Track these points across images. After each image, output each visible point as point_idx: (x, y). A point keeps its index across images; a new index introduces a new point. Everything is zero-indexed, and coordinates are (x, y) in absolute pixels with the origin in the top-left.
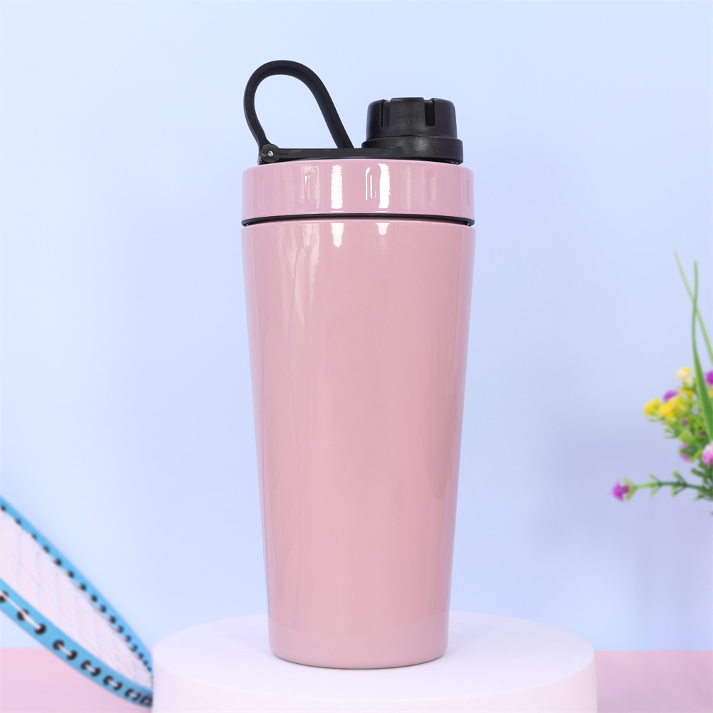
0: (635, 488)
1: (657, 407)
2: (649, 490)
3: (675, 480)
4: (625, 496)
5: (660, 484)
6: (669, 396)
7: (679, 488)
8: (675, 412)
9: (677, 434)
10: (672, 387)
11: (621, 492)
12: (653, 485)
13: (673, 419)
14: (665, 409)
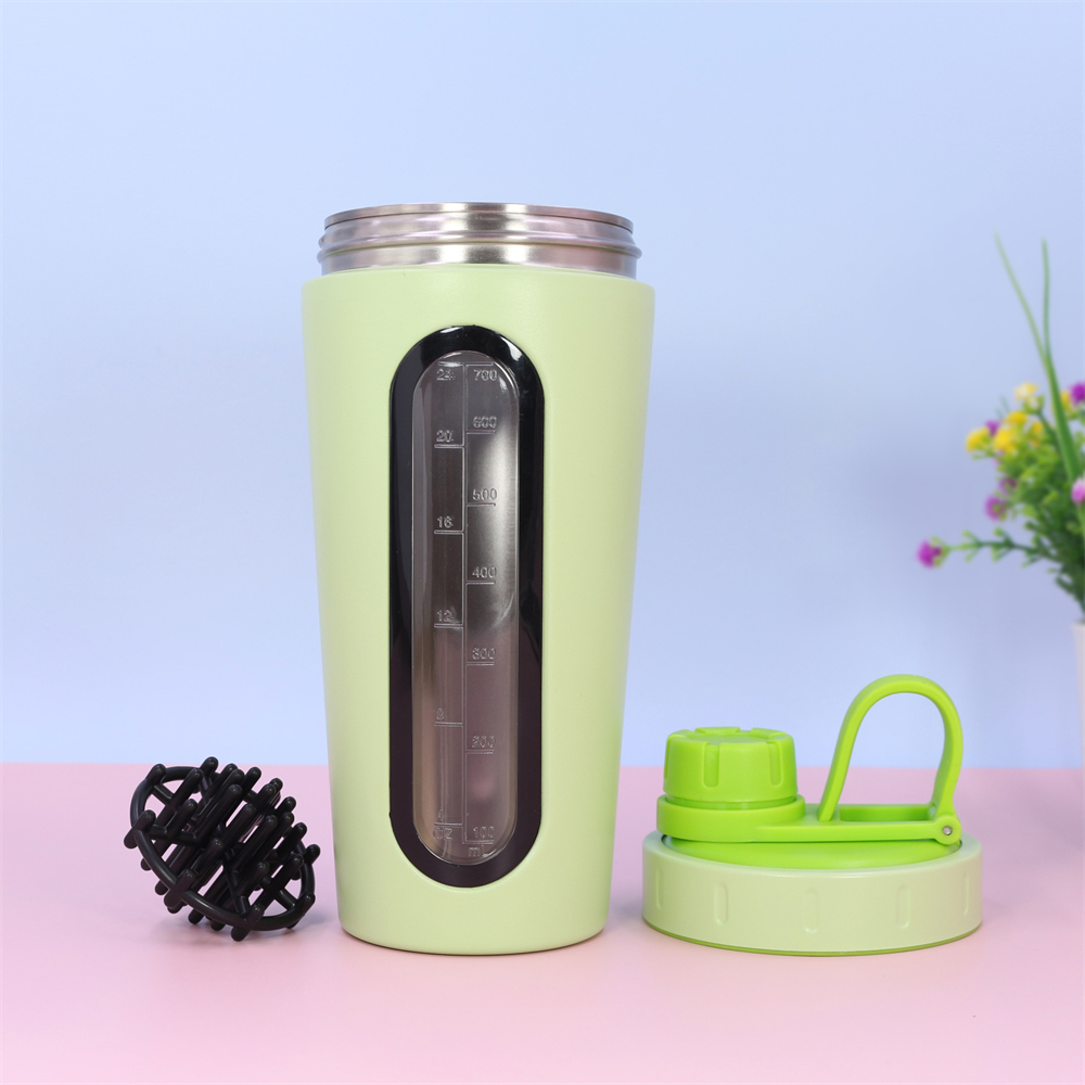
0: (947, 550)
3: (999, 539)
4: (935, 561)
5: (979, 545)
7: (1003, 550)
11: (929, 555)
12: (969, 547)
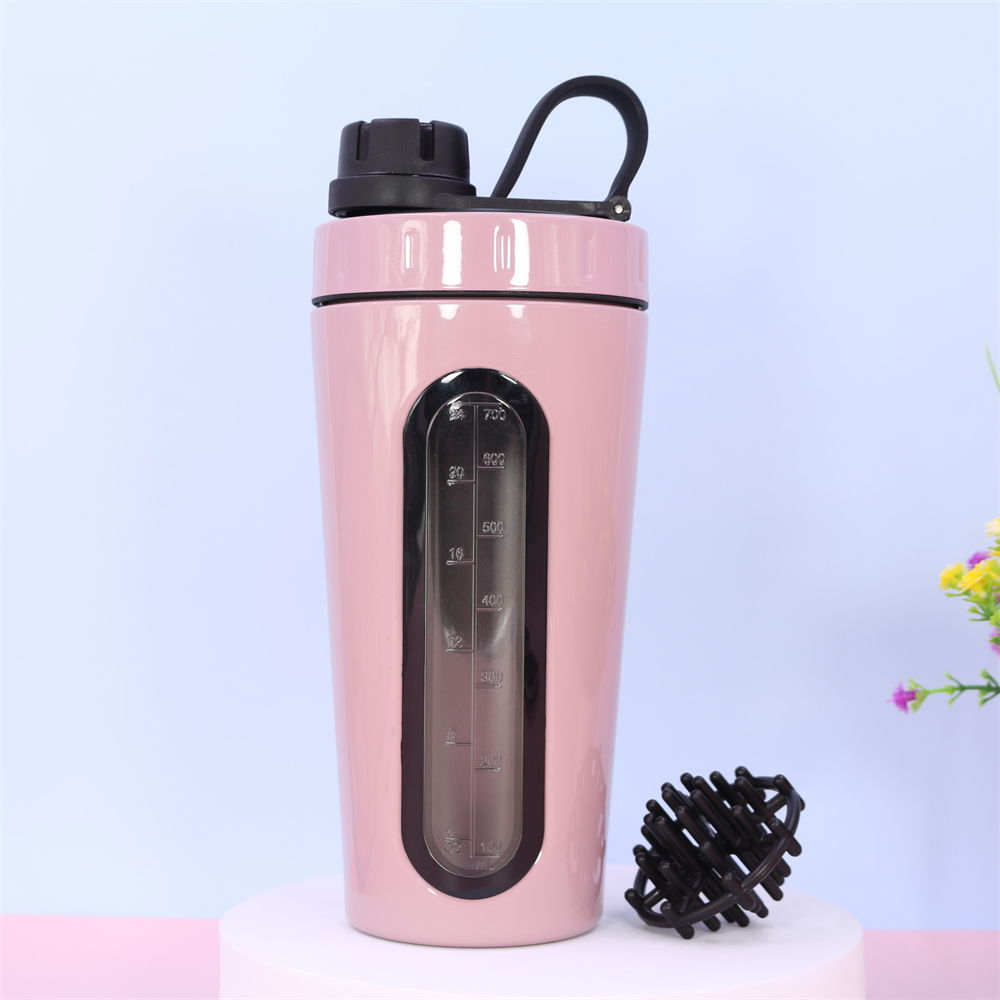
0: (926, 693)
1: (958, 577)
2: (947, 697)
3: (984, 682)
4: (910, 704)
5: (962, 688)
6: (975, 560)
7: (991, 694)
8: (985, 583)
9: (988, 616)
10: (981, 549)
11: (904, 699)
12: (953, 690)
13: (983, 594)
14: (971, 578)
